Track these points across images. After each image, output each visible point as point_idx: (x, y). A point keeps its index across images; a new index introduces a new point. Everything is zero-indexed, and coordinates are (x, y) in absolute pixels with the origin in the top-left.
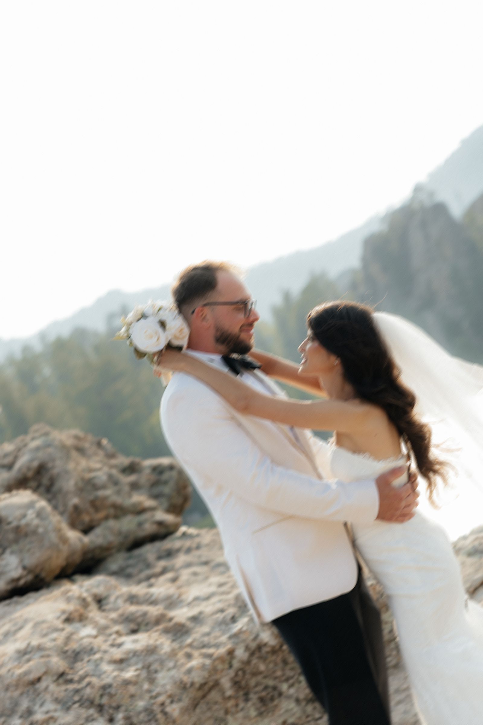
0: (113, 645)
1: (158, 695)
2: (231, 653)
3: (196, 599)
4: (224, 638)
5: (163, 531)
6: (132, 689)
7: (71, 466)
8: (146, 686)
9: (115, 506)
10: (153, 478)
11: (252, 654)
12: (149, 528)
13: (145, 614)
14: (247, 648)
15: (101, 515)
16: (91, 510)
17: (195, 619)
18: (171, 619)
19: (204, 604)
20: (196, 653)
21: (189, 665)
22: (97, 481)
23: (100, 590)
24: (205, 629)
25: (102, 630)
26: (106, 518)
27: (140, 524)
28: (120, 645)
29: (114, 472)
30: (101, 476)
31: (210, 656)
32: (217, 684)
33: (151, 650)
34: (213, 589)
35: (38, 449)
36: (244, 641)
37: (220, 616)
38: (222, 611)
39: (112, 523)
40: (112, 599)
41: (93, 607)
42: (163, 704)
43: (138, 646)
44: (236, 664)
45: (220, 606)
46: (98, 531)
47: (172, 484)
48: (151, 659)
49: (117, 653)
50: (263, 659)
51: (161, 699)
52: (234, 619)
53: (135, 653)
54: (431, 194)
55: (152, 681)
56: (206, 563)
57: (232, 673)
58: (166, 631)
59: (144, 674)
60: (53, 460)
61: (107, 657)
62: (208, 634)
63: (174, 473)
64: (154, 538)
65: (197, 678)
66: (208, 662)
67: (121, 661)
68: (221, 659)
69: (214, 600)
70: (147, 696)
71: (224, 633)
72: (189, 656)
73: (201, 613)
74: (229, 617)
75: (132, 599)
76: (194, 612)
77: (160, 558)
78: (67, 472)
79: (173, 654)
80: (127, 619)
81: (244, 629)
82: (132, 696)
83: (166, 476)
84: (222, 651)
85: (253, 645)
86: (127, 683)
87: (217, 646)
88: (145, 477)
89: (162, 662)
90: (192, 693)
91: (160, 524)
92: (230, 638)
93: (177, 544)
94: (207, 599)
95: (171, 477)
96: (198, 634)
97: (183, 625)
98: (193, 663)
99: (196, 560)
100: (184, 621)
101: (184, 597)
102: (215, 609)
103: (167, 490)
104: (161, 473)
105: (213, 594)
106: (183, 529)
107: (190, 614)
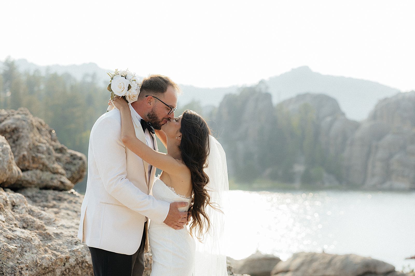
0: (10, 229)
1: (22, 263)
2: (67, 259)
3: (63, 226)
4: (67, 250)
5: (62, 187)
6: (10, 255)
7: (31, 135)
8: (18, 256)
9: (43, 164)
10: (69, 160)
11: (78, 264)
12: (56, 183)
13: (34, 222)
14: (76, 260)
15: (35, 166)
16: (31, 161)
17: (57, 235)
18: (45, 230)
19: (66, 230)
20: (50, 251)
21: (43, 256)
22: (40, 148)
23: (17, 201)
24: (61, 242)
25: (9, 220)
26: (37, 168)
27: (52, 179)
28: (13, 231)
29: (51, 148)
30: (44, 147)
31: (56, 256)
32: (54, 270)
33: (28, 240)
34: (73, 225)
35: (18, 119)
36: (76, 256)
37: (71, 239)
38: (73, 237)
39: (38, 172)
40: (21, 208)
41: (10, 207)
42: (22, 269)
43: (22, 236)
44: (67, 265)
45: (73, 234)
46: (29, 173)
47: (77, 167)
48: (26, 244)
49: (10, 234)
50: (82, 268)
51: (22, 266)
52: (76, 243)
53: (19, 238)
54: (267, 88)
55: (21, 255)
56: (76, 212)
57: (63, 269)
58: (40, 235)
59: (19, 250)
60: (23, 129)
61: (4, 234)
62: (60, 245)
63: (81, 162)
64: (56, 189)
65: (45, 263)
66: (54, 258)
67: (11, 239)
68: (61, 259)
69: (70, 230)
70: (16, 261)
71: (68, 248)
72: (46, 251)
73: (61, 233)
74: (75, 241)
75: (31, 212)
76: (58, 231)
77: (54, 199)
78: (28, 137)
79: (39, 246)
80: (24, 220)
81: (80, 250)
82: (8, 258)
83: (75, 162)
84: (64, 256)
85: (80, 260)
86: (9, 250)
87: (62, 252)
88: (65, 158)
89: (31, 248)
90: (39, 270)
91: (62, 183)
92: (70, 251)
93: (66, 196)
94: (68, 228)
95: (78, 163)
96: (55, 242)
97: (50, 235)
98: (46, 255)
99: (72, 208)
100: (51, 233)
101: (57, 222)
102: (69, 235)
103: (73, 168)
104: (74, 159)
105: (72, 227)
106: (73, 190)
107: (56, 232)
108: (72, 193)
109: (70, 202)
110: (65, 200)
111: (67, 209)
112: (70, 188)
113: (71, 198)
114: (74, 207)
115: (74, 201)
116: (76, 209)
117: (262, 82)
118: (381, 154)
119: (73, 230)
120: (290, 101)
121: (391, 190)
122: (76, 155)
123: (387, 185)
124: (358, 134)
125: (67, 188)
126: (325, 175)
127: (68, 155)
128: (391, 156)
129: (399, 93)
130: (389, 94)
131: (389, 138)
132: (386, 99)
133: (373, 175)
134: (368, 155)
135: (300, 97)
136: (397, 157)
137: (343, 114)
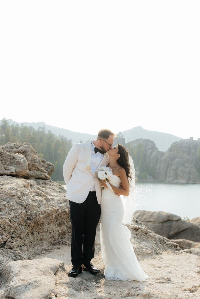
0: (33, 196)
1: (39, 211)
2: (58, 210)
3: (53, 195)
4: (57, 206)
5: (46, 178)
6: (34, 207)
7: (32, 154)
8: (37, 208)
9: (37, 168)
10: (47, 166)
11: (62, 212)
12: (43, 176)
13: (41, 193)
14: (62, 210)
15: (34, 168)
16: (32, 166)
17: (52, 199)
18: (47, 197)
19: (55, 197)
20: (50, 206)
21: (48, 208)
22: (36, 160)
23: (32, 184)
24: (54, 202)
25: (31, 192)
26: (35, 169)
27: (41, 174)
28: (34, 197)
29: (40, 160)
30: (37, 160)
31: (53, 208)
32: (52, 215)
33: (41, 201)
34: (58, 195)
35: (26, 147)
36: (62, 209)
37: (58, 201)
38: (59, 200)
39: (35, 171)
40: (34, 187)
41: (30, 186)
42: (39, 214)
43: (38, 199)
44: (58, 213)
45: (59, 199)
46: (31, 171)
48: (40, 203)
49: (33, 199)
50: (64, 214)
51: (40, 212)
52: (61, 203)
53: (37, 200)
54: (123, 136)
55: (39, 208)
56: (54, 189)
57: (56, 214)
58: (45, 199)
59: (38, 205)
60: (29, 151)
61: (31, 198)
62: (54, 204)
63: (52, 167)
64: (43, 179)
65: (49, 212)
66: (52, 209)
67: (34, 200)
68: (55, 210)
69: (57, 197)
70: (37, 210)
72: (48, 206)
73: (54, 198)
75: (39, 189)
76: (53, 198)
77: (43, 184)
78: (30, 155)
79: (45, 204)
80: (37, 193)
81: (63, 206)
82: (33, 209)
84: (56, 209)
85: (63, 211)
86: (33, 205)
87: (55, 207)
88: (45, 165)
89: (42, 205)
90: (46, 214)
91: (46, 176)
92: (59, 207)
93: (48, 183)
94: (56, 196)
95: (51, 168)
96: (52, 203)
97: (49, 199)
98: (49, 208)
99: (51, 188)
100: (50, 199)
101: (50, 194)
102: (57, 199)
103: (49, 170)
104: (49, 166)
105: (57, 196)
106: (51, 180)
107: (51, 198)
108: (50, 181)
109: (50, 185)
110: (48, 184)
111: (49, 188)
112: (49, 179)
113: (51, 183)
114: (52, 187)
116: (53, 188)
117: (120, 133)
118: (173, 167)
119: (58, 197)
120: (133, 142)
121: (177, 183)
122: (50, 164)
123: (176, 181)
124: (163, 158)
125: (48, 179)
126: (148, 176)
127: (47, 164)
128: (178, 168)
129: (182, 140)
130: (178, 140)
131: (177, 160)
132: (176, 142)
133: (170, 177)
134: (168, 167)
135: (137, 140)
136: (180, 168)
137: (157, 149)
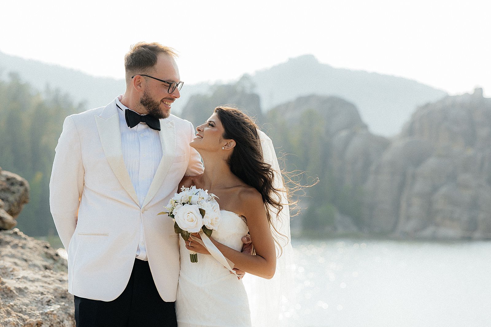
2: (39, 324)
3: (25, 278)
4: (37, 313)
10: (6, 185)
14: (51, 326)
17: (20, 290)
18: (3, 283)
19: (30, 283)
20: (14, 314)
21: (6, 320)
24: (26, 301)
31: (24, 320)
34: (40, 277)
36: (51, 320)
37: (40, 297)
38: (42, 294)
45: (41, 290)
47: (17, 196)
52: (49, 303)
62: (27, 305)
63: (22, 189)
66: (21, 323)
68: (30, 325)
69: (36, 284)
71: (38, 310)
72: (9, 313)
73: (26, 288)
74: (47, 300)
76: (22, 286)
81: (55, 312)
83: (14, 188)
84: (34, 320)
87: (30, 315)
92: (42, 314)
93: (8, 238)
94: (33, 281)
95: (18, 190)
96: (19, 301)
97: (11, 291)
98: (11, 319)
99: (19, 255)
100: (12, 288)
101: (15, 273)
102: (37, 291)
103: (11, 198)
104: (12, 184)
105: (38, 280)
106: (16, 230)
107: (18, 286)
108: (16, 233)
109: (15, 246)
110: (8, 243)
111: (13, 256)
112: (11, 226)
113: (16, 241)
114: (22, 254)
115: (20, 245)
116: (25, 257)
117: (245, 77)
118: (419, 186)
119: (41, 284)
120: (287, 106)
121: (434, 239)
122: (14, 178)
123: (428, 232)
124: (387, 156)
125: (7, 226)
126: (338, 216)
127: (4, 179)
128: (435, 189)
129: (447, 97)
130: (433, 99)
131: (431, 162)
132: (427, 105)
133: (408, 218)
134: (402, 186)
135: (302, 100)
136: (444, 190)
137: (365, 127)
